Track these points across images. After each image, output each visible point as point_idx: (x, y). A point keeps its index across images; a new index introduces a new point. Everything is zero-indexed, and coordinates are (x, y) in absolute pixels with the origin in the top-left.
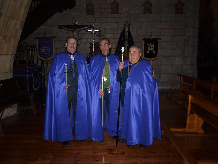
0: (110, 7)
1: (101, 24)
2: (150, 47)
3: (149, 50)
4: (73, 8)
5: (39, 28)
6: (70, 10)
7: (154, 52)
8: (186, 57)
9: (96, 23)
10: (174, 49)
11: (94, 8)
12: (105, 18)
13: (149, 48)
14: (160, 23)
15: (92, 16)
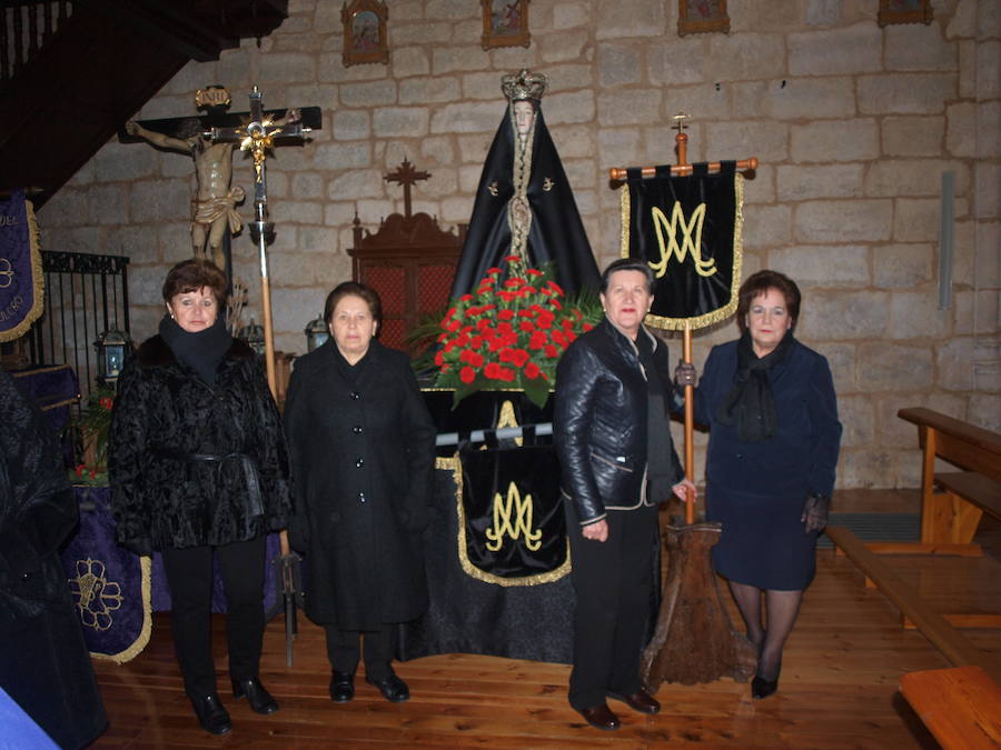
0: (480, 12)
1: (432, 114)
2: (672, 232)
3: (665, 257)
4: (274, 31)
5: (100, 154)
6: (259, 44)
7: (705, 268)
8: (961, 287)
9: (404, 110)
10: (881, 243)
11: (389, 24)
12: (453, 74)
13: (666, 239)
14: (784, 83)
15: (379, 70)
